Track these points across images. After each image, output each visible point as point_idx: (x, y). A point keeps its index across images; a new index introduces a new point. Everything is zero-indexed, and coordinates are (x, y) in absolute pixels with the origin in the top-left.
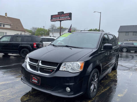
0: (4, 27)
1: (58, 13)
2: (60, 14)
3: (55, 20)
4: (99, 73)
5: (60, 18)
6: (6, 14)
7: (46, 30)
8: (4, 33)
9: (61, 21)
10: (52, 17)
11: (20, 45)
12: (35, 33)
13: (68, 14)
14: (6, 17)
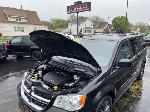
0: (21, 21)
1: (75, 3)
2: (77, 4)
3: (72, 12)
4: (111, 100)
5: (77, 9)
6: (21, 6)
7: (65, 21)
8: (21, 28)
9: (78, 13)
10: (69, 8)
11: (31, 47)
12: (54, 25)
13: (87, 4)
14: (22, 10)
